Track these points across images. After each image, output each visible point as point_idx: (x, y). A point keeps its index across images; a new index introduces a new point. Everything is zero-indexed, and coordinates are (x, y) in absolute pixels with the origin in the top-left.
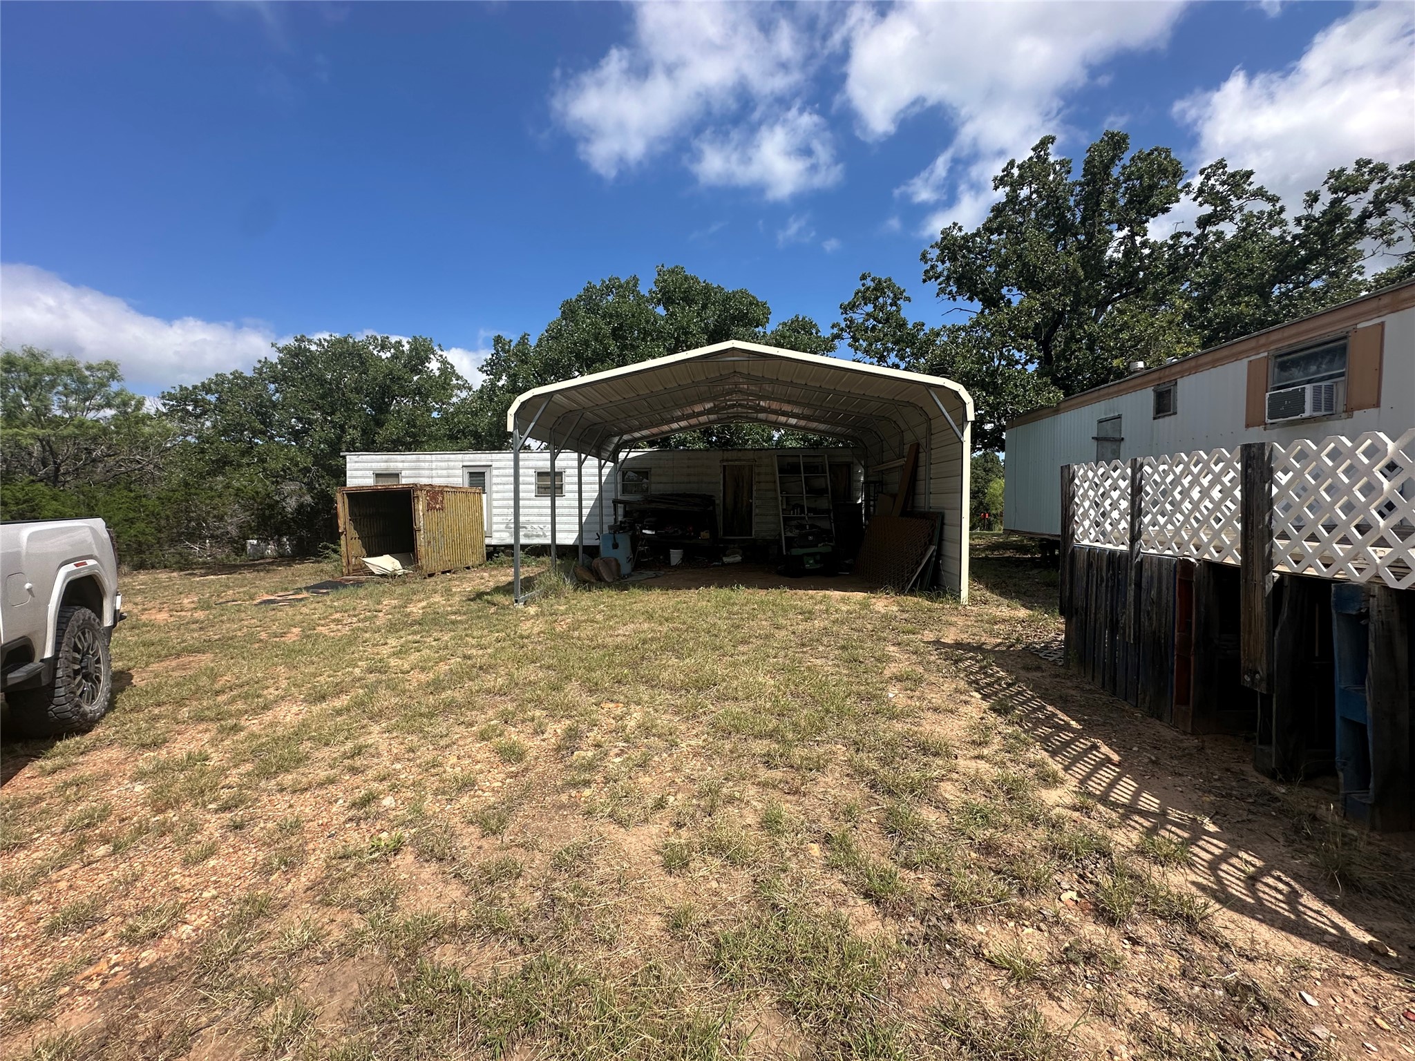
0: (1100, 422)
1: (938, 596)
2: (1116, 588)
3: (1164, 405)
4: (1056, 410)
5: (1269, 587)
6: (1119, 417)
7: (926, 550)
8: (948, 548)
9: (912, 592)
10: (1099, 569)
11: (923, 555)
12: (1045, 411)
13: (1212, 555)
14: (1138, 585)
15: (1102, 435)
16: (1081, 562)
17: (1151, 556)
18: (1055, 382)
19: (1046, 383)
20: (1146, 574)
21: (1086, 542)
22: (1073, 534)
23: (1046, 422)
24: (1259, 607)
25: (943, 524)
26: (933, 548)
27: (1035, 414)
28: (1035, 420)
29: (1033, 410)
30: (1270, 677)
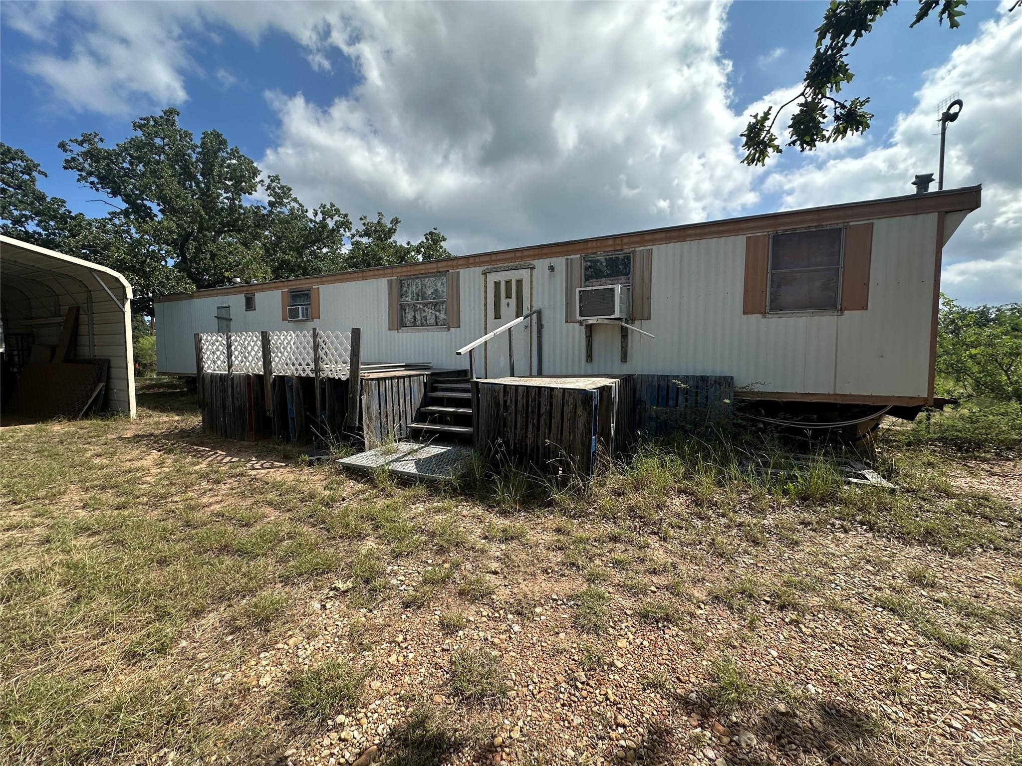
0: (219, 308)
1: (113, 415)
2: (224, 390)
3: (250, 304)
4: (191, 296)
5: (272, 380)
6: (229, 307)
7: (95, 387)
8: (116, 384)
9: (86, 416)
10: (216, 383)
11: (93, 390)
12: (183, 296)
13: (256, 372)
14: (233, 387)
15: (220, 315)
16: (208, 381)
17: (236, 374)
18: (190, 275)
19: (183, 276)
20: (235, 382)
21: (209, 371)
22: (203, 367)
23: (184, 303)
24: (269, 387)
25: (109, 367)
26: (101, 385)
27: (175, 297)
28: (177, 300)
29: (174, 293)
30: (274, 411)
